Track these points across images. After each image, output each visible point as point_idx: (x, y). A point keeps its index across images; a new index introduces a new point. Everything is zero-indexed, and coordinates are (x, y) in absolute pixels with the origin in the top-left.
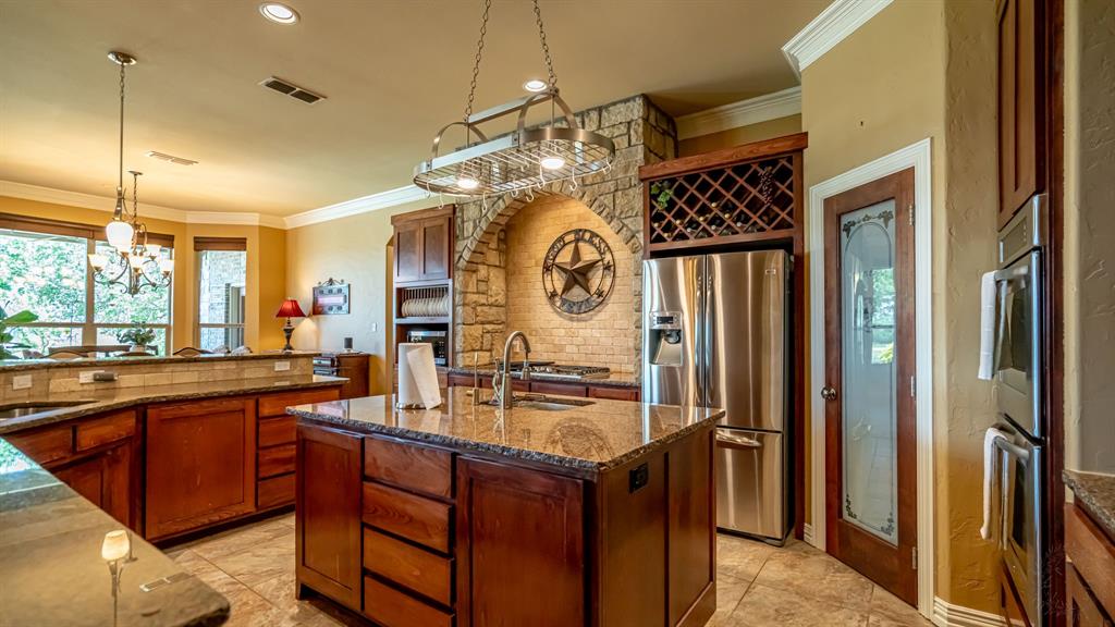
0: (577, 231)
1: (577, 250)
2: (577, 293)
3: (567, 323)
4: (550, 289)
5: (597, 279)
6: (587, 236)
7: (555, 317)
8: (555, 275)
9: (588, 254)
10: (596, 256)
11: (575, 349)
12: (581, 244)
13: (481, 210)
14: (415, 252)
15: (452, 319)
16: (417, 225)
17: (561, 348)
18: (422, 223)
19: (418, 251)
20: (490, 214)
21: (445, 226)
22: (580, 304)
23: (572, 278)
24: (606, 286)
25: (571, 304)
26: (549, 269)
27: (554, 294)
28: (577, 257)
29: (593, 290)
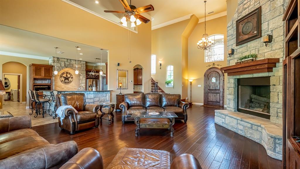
0: (67, 72)
1: (67, 75)
2: (67, 81)
3: (64, 85)
4: (61, 80)
5: (70, 79)
6: (68, 73)
8: (62, 78)
9: (69, 76)
10: (70, 76)
11: (66, 89)
12: (67, 74)
13: (59, 68)
14: (41, 72)
15: (52, 84)
16: (42, 67)
17: (63, 89)
18: (44, 67)
19: (42, 72)
20: (61, 69)
21: (51, 69)
22: (67, 82)
23: (66, 79)
24: (72, 80)
25: (65, 82)
26: (61, 77)
27: (62, 81)
28: (67, 76)
29: (70, 80)
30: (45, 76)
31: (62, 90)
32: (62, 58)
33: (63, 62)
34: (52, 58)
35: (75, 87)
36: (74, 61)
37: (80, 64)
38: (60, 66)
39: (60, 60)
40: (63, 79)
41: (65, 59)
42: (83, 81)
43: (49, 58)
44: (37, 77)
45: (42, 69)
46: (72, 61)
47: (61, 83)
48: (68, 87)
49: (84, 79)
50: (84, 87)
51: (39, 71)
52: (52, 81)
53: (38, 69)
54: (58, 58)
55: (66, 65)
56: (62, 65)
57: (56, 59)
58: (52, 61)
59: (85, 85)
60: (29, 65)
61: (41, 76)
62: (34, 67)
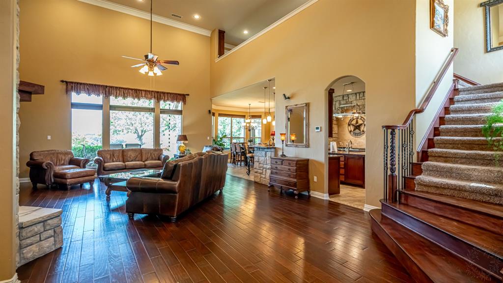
2: (357, 131)
3: (355, 138)
5: (362, 128)
7: (351, 136)
8: (351, 126)
9: (360, 122)
10: (362, 122)
12: (358, 119)
22: (358, 134)
23: (356, 127)
24: (364, 130)
25: (356, 134)
27: (351, 131)
28: (357, 122)
29: (361, 130)
40: (352, 128)
47: (349, 134)
48: (359, 143)
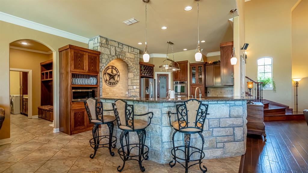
0: (112, 66)
2: (112, 81)
3: (109, 87)
5: (116, 78)
7: (107, 86)
8: (107, 75)
9: (114, 72)
10: (116, 73)
12: (113, 69)
13: (108, 57)
14: (83, 62)
15: (99, 86)
16: (85, 53)
17: (108, 93)
18: (87, 53)
19: (85, 62)
20: (111, 59)
21: (97, 58)
22: (113, 83)
23: (112, 77)
24: (118, 80)
25: (111, 83)
26: (105, 74)
27: (107, 80)
28: (112, 72)
29: (116, 80)
30: (89, 70)
31: (106, 95)
32: (112, 41)
33: (114, 47)
34: (99, 38)
35: (122, 91)
36: (126, 47)
37: (133, 53)
38: (109, 53)
39: (110, 42)
40: (108, 78)
41: (115, 41)
42: (135, 81)
43: (89, 39)
44: (78, 71)
45: (85, 56)
46: (125, 47)
48: (114, 92)
49: (138, 77)
50: (138, 90)
51: (79, 61)
52: (99, 80)
53: (79, 57)
54: (107, 40)
55: (117, 53)
56: (112, 52)
57: (104, 41)
58: (98, 44)
59: (138, 87)
60: (59, 49)
61: (83, 69)
62: (73, 52)
